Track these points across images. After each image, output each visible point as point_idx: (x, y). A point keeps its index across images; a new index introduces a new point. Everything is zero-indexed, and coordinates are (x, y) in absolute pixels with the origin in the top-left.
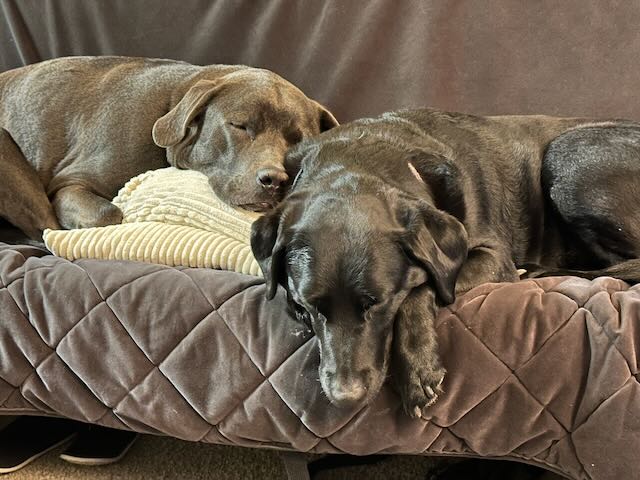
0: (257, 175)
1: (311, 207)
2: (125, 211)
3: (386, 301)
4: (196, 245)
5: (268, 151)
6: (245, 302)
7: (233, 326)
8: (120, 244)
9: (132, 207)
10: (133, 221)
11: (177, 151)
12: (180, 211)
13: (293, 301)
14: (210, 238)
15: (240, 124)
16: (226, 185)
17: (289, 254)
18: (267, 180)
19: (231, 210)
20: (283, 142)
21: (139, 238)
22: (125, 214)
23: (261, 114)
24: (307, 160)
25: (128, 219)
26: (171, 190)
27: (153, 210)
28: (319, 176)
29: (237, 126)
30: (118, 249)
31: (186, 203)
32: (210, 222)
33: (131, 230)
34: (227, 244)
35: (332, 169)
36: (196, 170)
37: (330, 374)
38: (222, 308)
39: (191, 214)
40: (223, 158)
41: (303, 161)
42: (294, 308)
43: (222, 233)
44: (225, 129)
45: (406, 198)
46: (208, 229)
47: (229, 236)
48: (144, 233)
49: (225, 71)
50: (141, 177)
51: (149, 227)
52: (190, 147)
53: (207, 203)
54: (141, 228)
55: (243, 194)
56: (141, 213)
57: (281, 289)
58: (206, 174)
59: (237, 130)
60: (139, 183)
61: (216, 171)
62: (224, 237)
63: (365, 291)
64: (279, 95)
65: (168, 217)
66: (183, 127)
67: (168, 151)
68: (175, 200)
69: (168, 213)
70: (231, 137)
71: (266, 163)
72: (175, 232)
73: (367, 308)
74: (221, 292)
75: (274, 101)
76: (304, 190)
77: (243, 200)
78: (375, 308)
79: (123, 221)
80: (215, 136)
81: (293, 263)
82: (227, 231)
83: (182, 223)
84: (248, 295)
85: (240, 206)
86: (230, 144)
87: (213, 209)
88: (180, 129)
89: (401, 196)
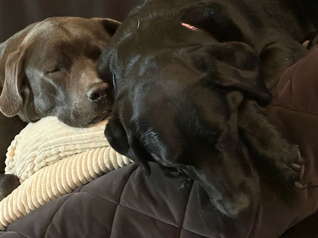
0: (87, 96)
1: (135, 98)
2: (17, 174)
3: (226, 129)
4: (78, 168)
5: (83, 75)
6: (134, 187)
7: (137, 208)
8: (28, 199)
9: (20, 169)
10: (27, 177)
11: (25, 111)
12: (53, 152)
13: (165, 167)
14: (84, 158)
15: (53, 68)
16: (72, 116)
17: (141, 140)
18: (95, 96)
19: (85, 130)
20: (90, 61)
21: (38, 186)
22: (19, 176)
23: (63, 53)
24: (113, 66)
25: (22, 178)
26: (38, 141)
27: (35, 162)
28: (127, 73)
29: (52, 72)
30: (29, 204)
31: (53, 144)
32: (77, 146)
33: (29, 185)
34: (98, 155)
35: (133, 61)
36: (45, 117)
37: (220, 202)
38: (122, 201)
39: (61, 149)
40: (58, 98)
41: (111, 67)
42: (168, 171)
43: (90, 149)
44: (46, 79)
45: (194, 50)
46: (79, 151)
47: (95, 148)
48: (39, 181)
49: (21, 36)
50: (13, 143)
51: (40, 175)
52: (31, 104)
53: (67, 135)
54: (34, 179)
55: (86, 114)
56: (28, 169)
57: (151, 164)
58: (54, 115)
59: (54, 73)
60: (14, 149)
61: (59, 109)
62: (93, 150)
63: (207, 132)
64: (67, 31)
65: (47, 160)
66: (18, 94)
67: (19, 115)
68: (44, 147)
69: (46, 157)
70: (54, 81)
71: (87, 84)
72: (58, 167)
73: (216, 142)
74: (114, 190)
75: (65, 38)
76: (123, 88)
77: (88, 119)
78: (221, 138)
79: (21, 181)
80: (42, 87)
81: (147, 143)
82: (91, 145)
83: (60, 159)
84: (133, 181)
85: (89, 123)
86: (56, 86)
87: (73, 137)
88: (17, 97)
89: (190, 51)
